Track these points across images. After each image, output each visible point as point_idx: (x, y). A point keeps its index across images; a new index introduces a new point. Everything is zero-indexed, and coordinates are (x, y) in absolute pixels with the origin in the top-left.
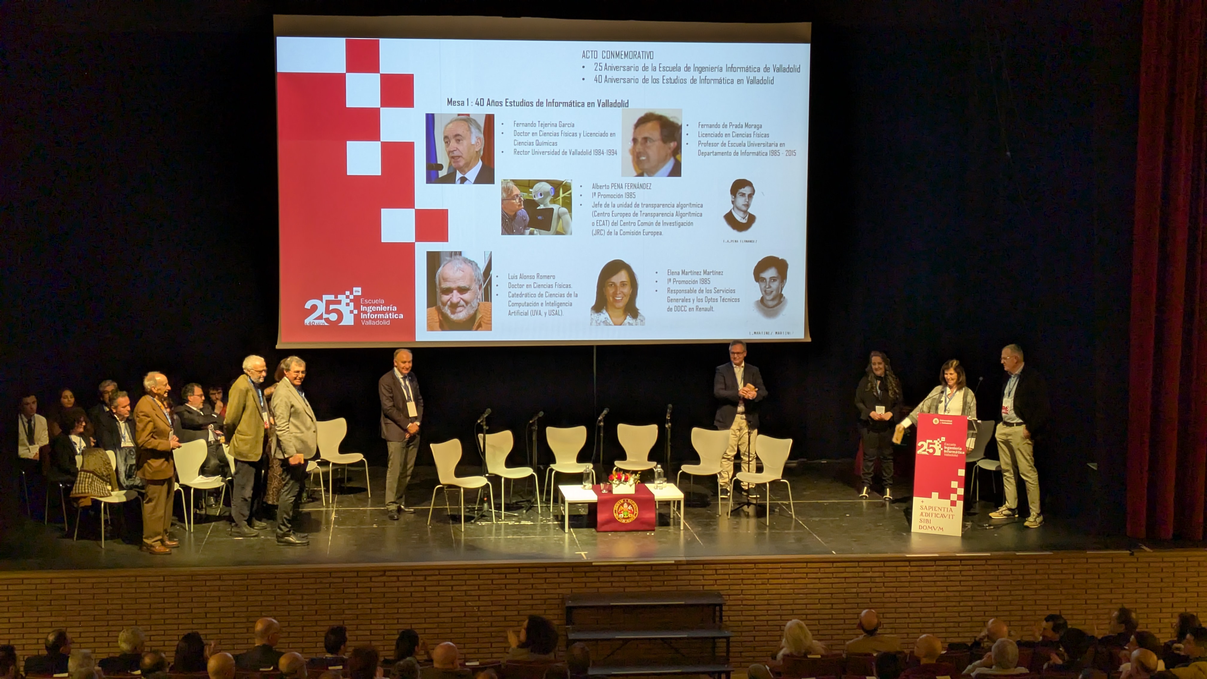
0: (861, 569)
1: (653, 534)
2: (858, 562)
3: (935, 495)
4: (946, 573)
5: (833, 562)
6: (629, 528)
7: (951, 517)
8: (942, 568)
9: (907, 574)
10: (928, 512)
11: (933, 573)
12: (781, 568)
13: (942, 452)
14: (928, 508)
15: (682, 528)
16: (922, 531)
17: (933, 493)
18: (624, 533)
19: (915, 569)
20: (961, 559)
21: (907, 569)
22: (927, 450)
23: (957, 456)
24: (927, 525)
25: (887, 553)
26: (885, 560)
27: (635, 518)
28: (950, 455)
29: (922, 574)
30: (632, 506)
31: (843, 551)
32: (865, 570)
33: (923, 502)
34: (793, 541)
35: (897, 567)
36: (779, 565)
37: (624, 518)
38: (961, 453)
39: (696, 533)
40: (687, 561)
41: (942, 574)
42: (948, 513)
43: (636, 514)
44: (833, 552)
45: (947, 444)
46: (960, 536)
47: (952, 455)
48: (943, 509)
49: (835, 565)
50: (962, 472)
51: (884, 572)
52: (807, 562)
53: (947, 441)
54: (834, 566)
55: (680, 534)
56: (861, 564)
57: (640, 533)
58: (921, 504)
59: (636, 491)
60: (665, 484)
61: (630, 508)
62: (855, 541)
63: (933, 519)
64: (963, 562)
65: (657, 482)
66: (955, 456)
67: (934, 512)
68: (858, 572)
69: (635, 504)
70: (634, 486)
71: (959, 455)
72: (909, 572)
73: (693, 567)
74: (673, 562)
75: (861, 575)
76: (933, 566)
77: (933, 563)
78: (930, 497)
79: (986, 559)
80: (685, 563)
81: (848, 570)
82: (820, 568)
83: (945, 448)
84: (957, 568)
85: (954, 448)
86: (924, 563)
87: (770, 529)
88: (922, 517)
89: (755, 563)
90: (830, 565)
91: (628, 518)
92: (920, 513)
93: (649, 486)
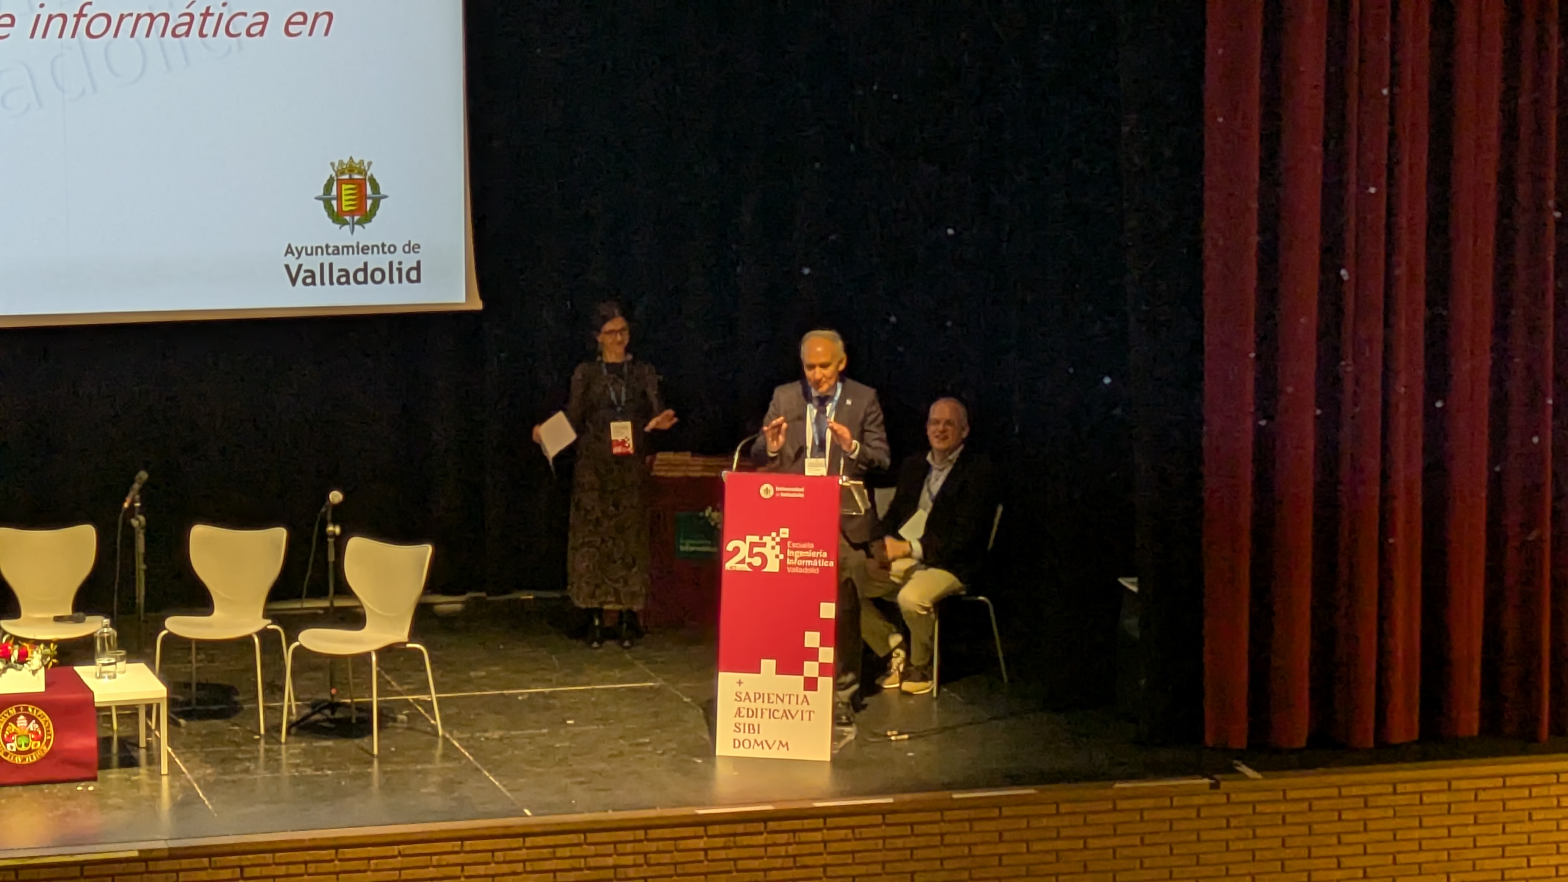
0: (592, 850)
1: (91, 788)
2: (584, 832)
3: (768, 665)
4: (791, 850)
5: (525, 835)
6: (32, 776)
7: (806, 716)
8: (783, 838)
9: (701, 855)
10: (753, 706)
11: (761, 852)
12: (400, 854)
13: (783, 563)
14: (752, 699)
15: (164, 769)
16: (741, 752)
17: (764, 662)
18: (20, 788)
19: (720, 842)
20: (825, 814)
21: (701, 843)
22: (748, 560)
23: (816, 571)
24: (752, 737)
25: (654, 808)
26: (647, 826)
27: (46, 750)
28: (801, 571)
29: (733, 853)
30: (38, 722)
31: (550, 808)
32: (601, 849)
33: (740, 683)
34: (433, 789)
35: (676, 839)
36: (395, 849)
37: (18, 752)
38: (825, 564)
39: (197, 781)
40: (170, 849)
41: (782, 850)
42: (800, 707)
43: (48, 741)
44: (527, 812)
45: (794, 545)
46: (828, 759)
47: (807, 571)
48: (786, 699)
49: (529, 841)
50: (828, 610)
51: (645, 854)
52: (462, 839)
53: (793, 537)
54: (528, 844)
55: (159, 786)
56: (592, 838)
57: (58, 786)
58: (737, 688)
59: (47, 685)
60: (121, 665)
61: (33, 726)
62: (582, 783)
63: (765, 722)
64: (831, 822)
65: (100, 661)
66: (813, 571)
67: (766, 705)
68: (585, 857)
69: (47, 718)
70: (42, 673)
71: (822, 569)
72: (705, 850)
73: (185, 863)
74: (135, 854)
75: (592, 862)
76: (761, 833)
77: (761, 827)
78: (757, 670)
79: (882, 811)
80: (166, 854)
81: (560, 852)
82: (493, 851)
83: (789, 553)
84: (818, 836)
85: (809, 554)
86: (740, 828)
87: (380, 763)
88: (738, 719)
89: (337, 846)
90: (517, 842)
91: (30, 751)
92: (735, 710)
93: (81, 670)
